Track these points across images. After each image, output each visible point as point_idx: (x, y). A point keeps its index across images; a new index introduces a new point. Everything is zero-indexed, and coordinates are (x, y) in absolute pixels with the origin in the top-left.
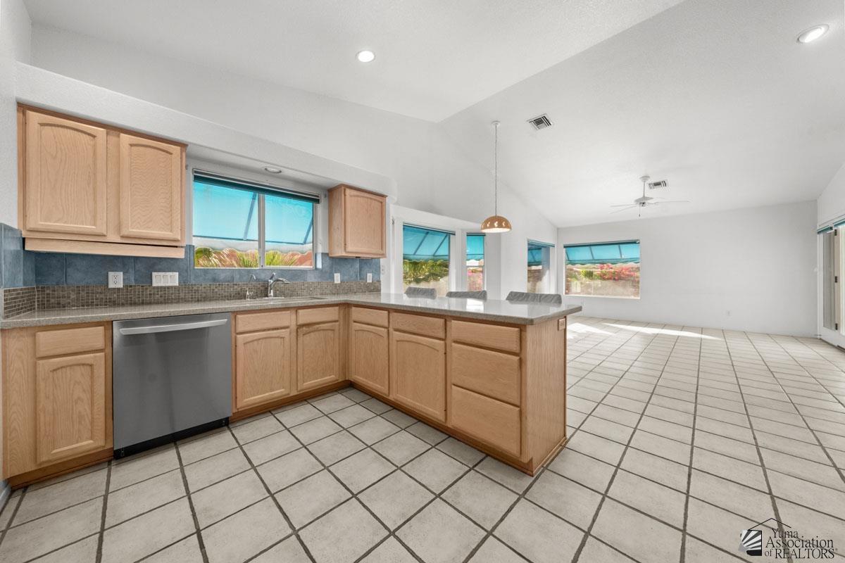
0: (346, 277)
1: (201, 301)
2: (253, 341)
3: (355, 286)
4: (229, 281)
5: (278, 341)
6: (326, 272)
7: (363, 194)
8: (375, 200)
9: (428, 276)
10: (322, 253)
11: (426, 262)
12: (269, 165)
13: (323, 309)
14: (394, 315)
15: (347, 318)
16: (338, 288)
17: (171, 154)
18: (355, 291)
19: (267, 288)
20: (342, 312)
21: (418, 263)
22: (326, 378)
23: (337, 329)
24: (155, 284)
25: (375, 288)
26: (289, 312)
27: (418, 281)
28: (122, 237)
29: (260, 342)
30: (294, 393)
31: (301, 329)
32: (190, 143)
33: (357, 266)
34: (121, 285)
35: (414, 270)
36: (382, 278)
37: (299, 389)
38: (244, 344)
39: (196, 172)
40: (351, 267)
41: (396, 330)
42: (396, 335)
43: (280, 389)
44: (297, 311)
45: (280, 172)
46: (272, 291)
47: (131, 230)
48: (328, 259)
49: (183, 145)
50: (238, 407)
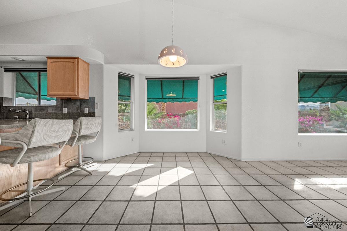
0: (70, 110)
3: (77, 115)
7: (59, 60)
8: (69, 62)
16: (65, 116)
18: (77, 118)
33: (79, 103)
40: (74, 104)
48: (60, 100)
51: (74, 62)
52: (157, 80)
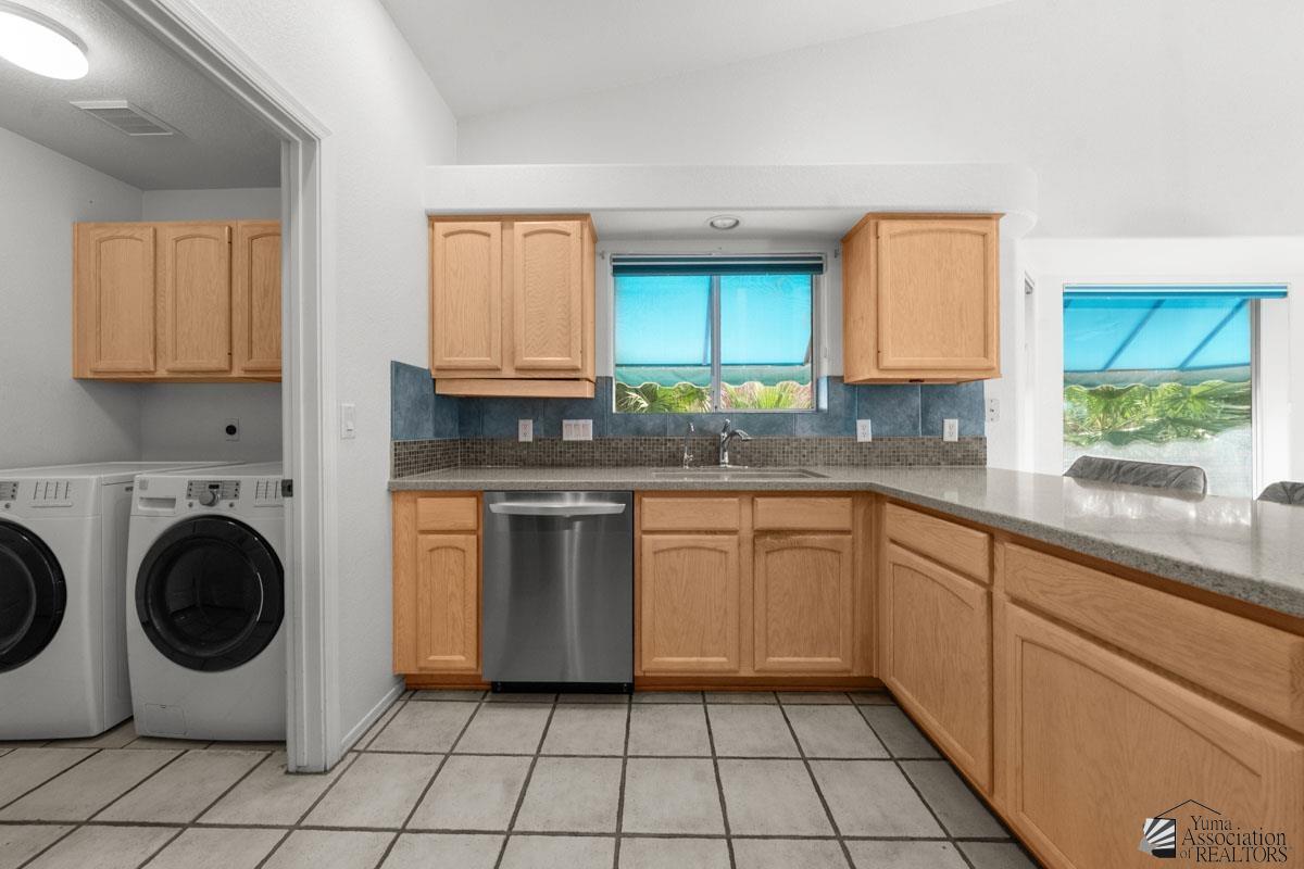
0: (886, 429)
1: (621, 465)
2: (668, 550)
3: (910, 448)
4: (658, 435)
5: (715, 556)
6: (837, 417)
7: (925, 225)
8: (963, 232)
9: (1157, 427)
10: (828, 377)
11: (1149, 390)
12: (716, 213)
13: (813, 499)
14: (1008, 552)
15: (874, 527)
16: (865, 451)
17: (569, 235)
18: (911, 461)
19: (718, 448)
20: (860, 511)
21: (1119, 393)
22: (820, 659)
23: (847, 551)
24: (565, 438)
25: (969, 456)
26: (736, 500)
27: (1118, 438)
28: (518, 369)
29: (682, 553)
30: (746, 672)
31: (762, 541)
32: (592, 210)
33: (917, 401)
34: (530, 438)
35: (1107, 410)
36: (990, 430)
37: (756, 668)
38: (655, 553)
39: (614, 260)
40: (900, 405)
41: (1017, 601)
42: (1016, 619)
43: (718, 656)
44: (753, 500)
45: (737, 223)
46: (726, 453)
47: (525, 359)
48: (841, 388)
49: (581, 216)
50: (643, 669)
51: (984, 235)
52: (1109, 298)
